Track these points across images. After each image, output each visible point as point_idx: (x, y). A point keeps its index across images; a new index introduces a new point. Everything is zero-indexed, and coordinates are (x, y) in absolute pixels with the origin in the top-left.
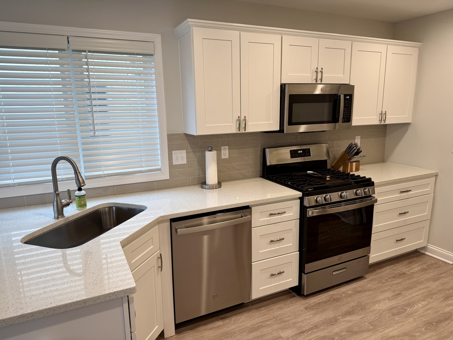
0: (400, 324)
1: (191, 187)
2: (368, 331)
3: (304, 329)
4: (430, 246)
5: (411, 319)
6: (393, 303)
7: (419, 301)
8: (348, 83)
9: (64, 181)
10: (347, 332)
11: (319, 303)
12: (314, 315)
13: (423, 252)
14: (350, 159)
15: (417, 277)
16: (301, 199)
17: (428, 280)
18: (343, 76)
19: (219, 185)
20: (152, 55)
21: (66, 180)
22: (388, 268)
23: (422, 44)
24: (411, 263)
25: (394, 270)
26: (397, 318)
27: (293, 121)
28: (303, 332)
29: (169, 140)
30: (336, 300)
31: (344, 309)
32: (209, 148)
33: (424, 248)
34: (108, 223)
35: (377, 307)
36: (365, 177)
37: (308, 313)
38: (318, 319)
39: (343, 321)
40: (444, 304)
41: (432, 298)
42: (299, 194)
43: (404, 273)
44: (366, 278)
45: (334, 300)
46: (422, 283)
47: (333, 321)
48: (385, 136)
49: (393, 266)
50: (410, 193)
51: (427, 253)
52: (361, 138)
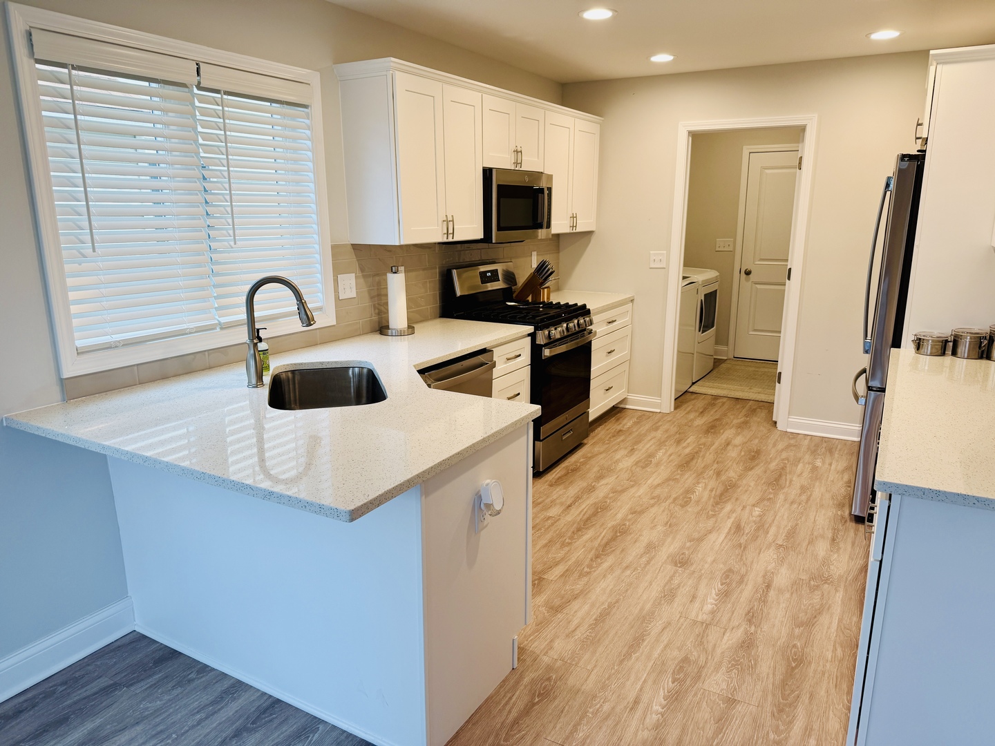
0: (656, 474)
1: (362, 337)
2: (632, 486)
3: (568, 503)
4: (631, 397)
5: (662, 467)
6: (634, 458)
7: (656, 451)
8: (542, 171)
9: (192, 333)
10: (613, 493)
11: (560, 478)
12: (566, 488)
13: (622, 406)
14: (542, 284)
15: (636, 431)
16: (533, 336)
17: (649, 431)
18: (537, 159)
19: (411, 329)
20: (305, 106)
21: (196, 332)
22: (599, 429)
23: (603, 119)
24: (618, 420)
25: (608, 430)
26: (648, 469)
27: (502, 225)
28: (570, 506)
29: (334, 255)
30: (575, 470)
31: (592, 475)
32: (394, 268)
33: (624, 401)
34: (292, 398)
35: (621, 466)
36: (576, 304)
37: (558, 490)
38: (573, 491)
39: (601, 486)
40: (680, 448)
41: (665, 446)
42: (530, 329)
43: (620, 431)
44: (586, 444)
45: (573, 471)
46: (645, 435)
47: (591, 489)
48: (559, 252)
49: (603, 426)
50: (615, 323)
51: (627, 407)
52: (537, 255)
